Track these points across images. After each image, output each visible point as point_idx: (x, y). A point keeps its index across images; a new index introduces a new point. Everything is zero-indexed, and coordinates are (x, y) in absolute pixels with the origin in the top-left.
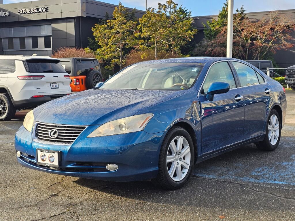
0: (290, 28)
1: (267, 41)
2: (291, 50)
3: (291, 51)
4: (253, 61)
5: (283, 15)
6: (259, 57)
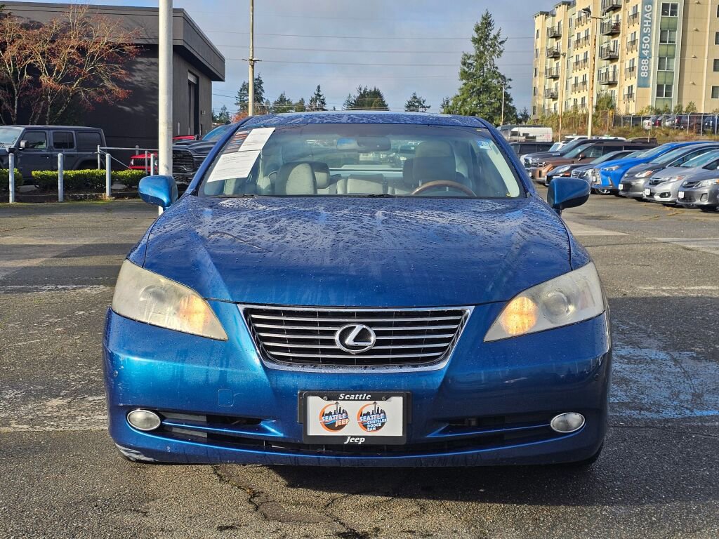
0: (124, 50)
1: (68, 79)
2: (122, 105)
3: (120, 107)
4: (32, 126)
5: (105, 16)
6: (48, 119)
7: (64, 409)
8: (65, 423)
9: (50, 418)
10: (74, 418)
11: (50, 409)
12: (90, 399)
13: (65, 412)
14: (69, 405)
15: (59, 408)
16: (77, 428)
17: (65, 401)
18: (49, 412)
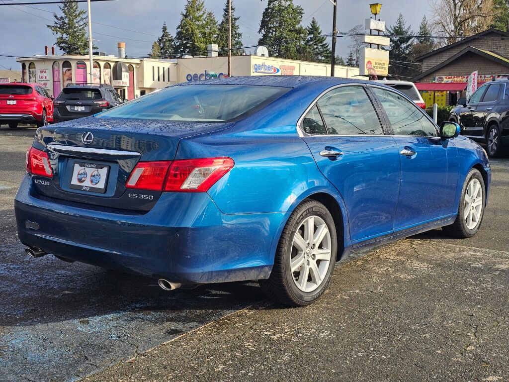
7: (498, 262)
8: (498, 254)
9: (507, 258)
10: (494, 255)
11: (507, 263)
12: (480, 265)
13: (498, 260)
14: (494, 264)
15: (501, 263)
16: (492, 251)
17: (497, 267)
18: (507, 261)
